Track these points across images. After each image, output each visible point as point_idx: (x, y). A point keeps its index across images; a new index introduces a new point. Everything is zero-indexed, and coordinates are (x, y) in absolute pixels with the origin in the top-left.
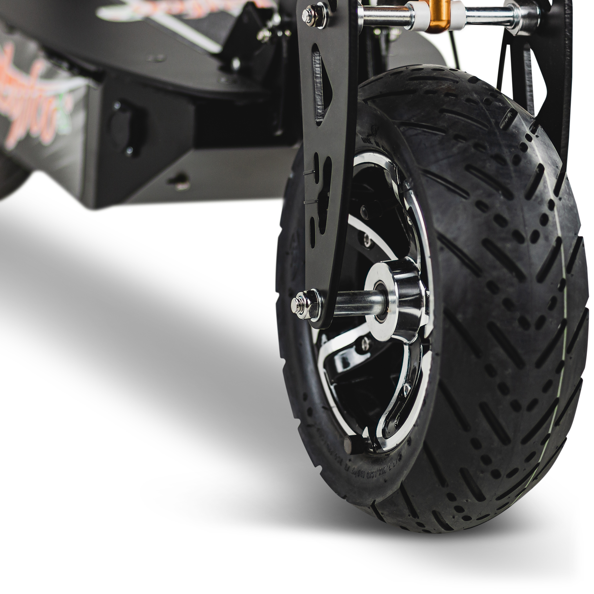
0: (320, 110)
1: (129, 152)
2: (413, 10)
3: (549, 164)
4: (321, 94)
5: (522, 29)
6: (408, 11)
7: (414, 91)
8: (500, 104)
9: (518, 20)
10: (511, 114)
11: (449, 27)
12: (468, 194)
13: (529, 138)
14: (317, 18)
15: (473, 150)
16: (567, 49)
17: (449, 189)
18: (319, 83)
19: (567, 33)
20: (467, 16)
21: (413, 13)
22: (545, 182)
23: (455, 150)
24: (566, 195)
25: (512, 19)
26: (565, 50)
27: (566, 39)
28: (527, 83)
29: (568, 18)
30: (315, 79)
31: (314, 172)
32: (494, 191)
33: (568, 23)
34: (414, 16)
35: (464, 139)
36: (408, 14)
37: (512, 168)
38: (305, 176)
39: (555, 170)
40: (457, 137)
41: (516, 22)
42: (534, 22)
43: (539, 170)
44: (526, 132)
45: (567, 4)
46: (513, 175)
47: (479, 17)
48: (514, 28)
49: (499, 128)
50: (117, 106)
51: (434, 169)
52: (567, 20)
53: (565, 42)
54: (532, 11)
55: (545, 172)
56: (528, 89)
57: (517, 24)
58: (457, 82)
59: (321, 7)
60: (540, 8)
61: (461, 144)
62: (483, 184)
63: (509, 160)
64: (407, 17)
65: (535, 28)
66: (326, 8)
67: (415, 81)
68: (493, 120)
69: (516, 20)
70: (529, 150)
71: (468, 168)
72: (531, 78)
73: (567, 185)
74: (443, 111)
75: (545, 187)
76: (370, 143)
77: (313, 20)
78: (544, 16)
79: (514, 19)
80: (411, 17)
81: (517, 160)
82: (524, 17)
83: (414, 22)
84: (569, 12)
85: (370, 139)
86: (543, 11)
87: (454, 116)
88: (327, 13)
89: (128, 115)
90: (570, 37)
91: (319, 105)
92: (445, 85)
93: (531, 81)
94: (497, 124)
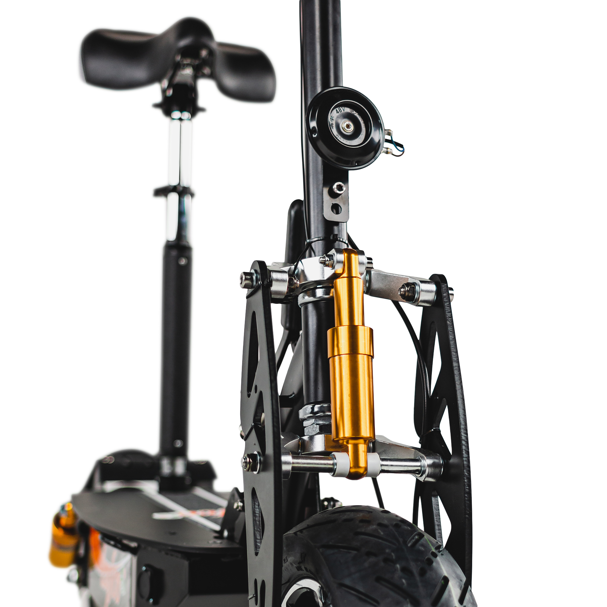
0: (259, 543)
1: (151, 601)
2: (335, 459)
3: (454, 577)
4: (259, 530)
5: (428, 476)
6: (332, 460)
7: (334, 521)
8: (408, 527)
9: (425, 469)
10: (419, 537)
11: (367, 473)
12: (378, 602)
13: (435, 556)
14: (251, 464)
15: (382, 564)
16: (466, 486)
17: (360, 599)
18: (258, 521)
19: (466, 473)
20: (382, 465)
21: (335, 461)
22: (450, 592)
23: (366, 565)
24: (470, 604)
25: (419, 468)
26: (465, 488)
27: (465, 478)
28: (436, 523)
29: (466, 461)
30: (254, 518)
31: (255, 595)
32: (401, 599)
33: (466, 465)
34: (336, 464)
35: (375, 555)
36: (331, 462)
37: (418, 578)
38: (250, 600)
39: (459, 582)
40: (369, 554)
41: (423, 471)
42: (437, 470)
43: (444, 582)
44: (432, 550)
45: (465, 450)
46: (420, 584)
47: (392, 466)
48: (421, 476)
49: (407, 545)
50: (144, 568)
51: (347, 582)
52: (465, 463)
53: (464, 481)
54: (436, 461)
55: (450, 584)
56: (437, 527)
57: (424, 472)
58: (372, 512)
59: (256, 455)
60: (443, 459)
61: (372, 559)
62: (392, 593)
63: (415, 571)
64: (330, 464)
65: (439, 475)
66: (260, 456)
67: (336, 514)
68: (401, 540)
69: (423, 469)
70: (434, 564)
71: (378, 579)
72: (440, 519)
73: (471, 596)
74: (358, 534)
75: (450, 596)
76: (302, 570)
77: (248, 466)
78: (446, 465)
79: (421, 468)
80: (333, 464)
81: (423, 572)
82: (429, 466)
83: (336, 469)
84: (467, 456)
85: (301, 566)
86: (445, 461)
87: (367, 537)
88: (260, 460)
89: (149, 573)
90: (468, 476)
91: (258, 539)
92: (361, 515)
93: (440, 522)
94: (405, 543)
